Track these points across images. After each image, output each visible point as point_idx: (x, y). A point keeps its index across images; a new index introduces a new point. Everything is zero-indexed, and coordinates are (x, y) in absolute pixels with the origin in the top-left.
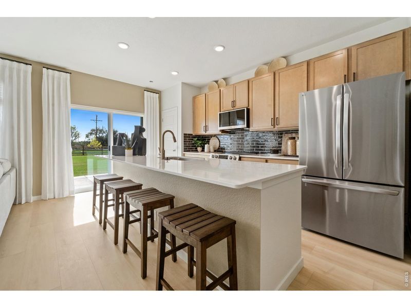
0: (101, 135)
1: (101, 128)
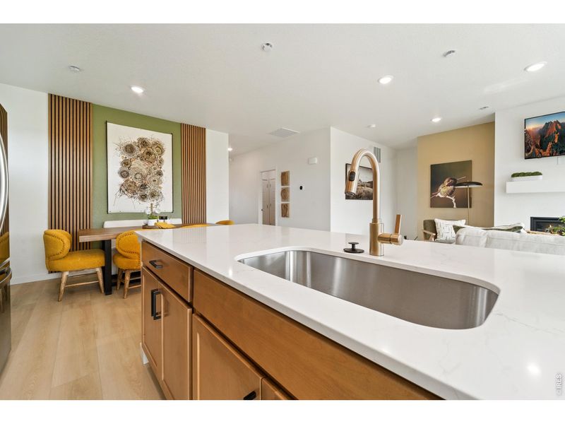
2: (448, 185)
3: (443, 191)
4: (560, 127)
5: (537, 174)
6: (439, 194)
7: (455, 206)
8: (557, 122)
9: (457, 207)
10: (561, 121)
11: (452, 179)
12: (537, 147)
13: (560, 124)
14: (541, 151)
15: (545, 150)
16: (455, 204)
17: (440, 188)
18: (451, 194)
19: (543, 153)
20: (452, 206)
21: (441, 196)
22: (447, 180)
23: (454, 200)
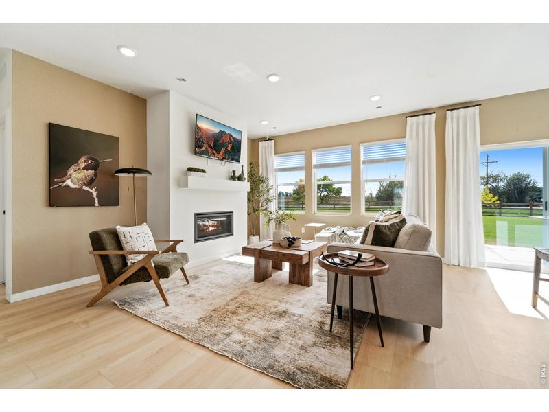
0: (495, 185)
1: (495, 174)
2: (85, 168)
3: (75, 177)
4: (232, 140)
5: (203, 171)
6: (69, 182)
7: (97, 204)
8: (231, 135)
9: (101, 204)
10: (234, 136)
11: (91, 158)
12: (210, 146)
13: (233, 138)
14: (214, 152)
15: (218, 152)
16: (96, 200)
17: (71, 171)
18: (90, 183)
19: (217, 155)
20: (92, 204)
21: (72, 186)
22: (83, 159)
23: (95, 194)
